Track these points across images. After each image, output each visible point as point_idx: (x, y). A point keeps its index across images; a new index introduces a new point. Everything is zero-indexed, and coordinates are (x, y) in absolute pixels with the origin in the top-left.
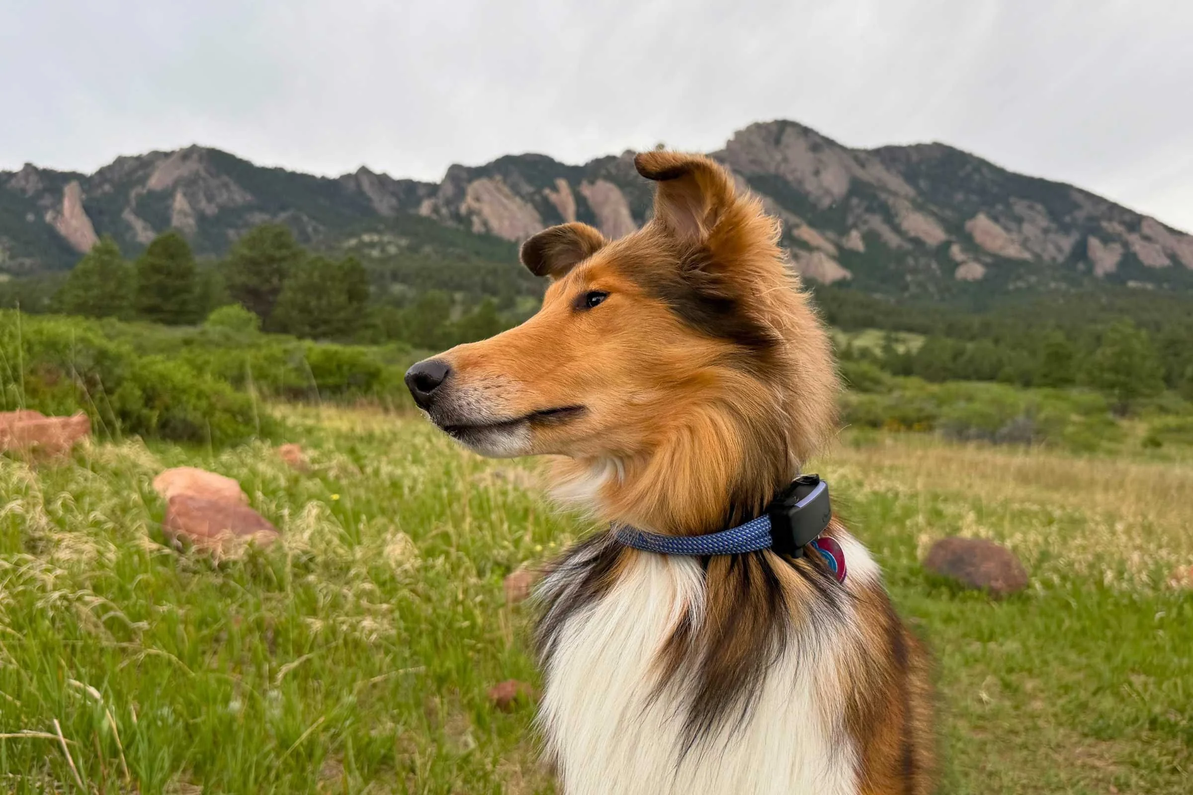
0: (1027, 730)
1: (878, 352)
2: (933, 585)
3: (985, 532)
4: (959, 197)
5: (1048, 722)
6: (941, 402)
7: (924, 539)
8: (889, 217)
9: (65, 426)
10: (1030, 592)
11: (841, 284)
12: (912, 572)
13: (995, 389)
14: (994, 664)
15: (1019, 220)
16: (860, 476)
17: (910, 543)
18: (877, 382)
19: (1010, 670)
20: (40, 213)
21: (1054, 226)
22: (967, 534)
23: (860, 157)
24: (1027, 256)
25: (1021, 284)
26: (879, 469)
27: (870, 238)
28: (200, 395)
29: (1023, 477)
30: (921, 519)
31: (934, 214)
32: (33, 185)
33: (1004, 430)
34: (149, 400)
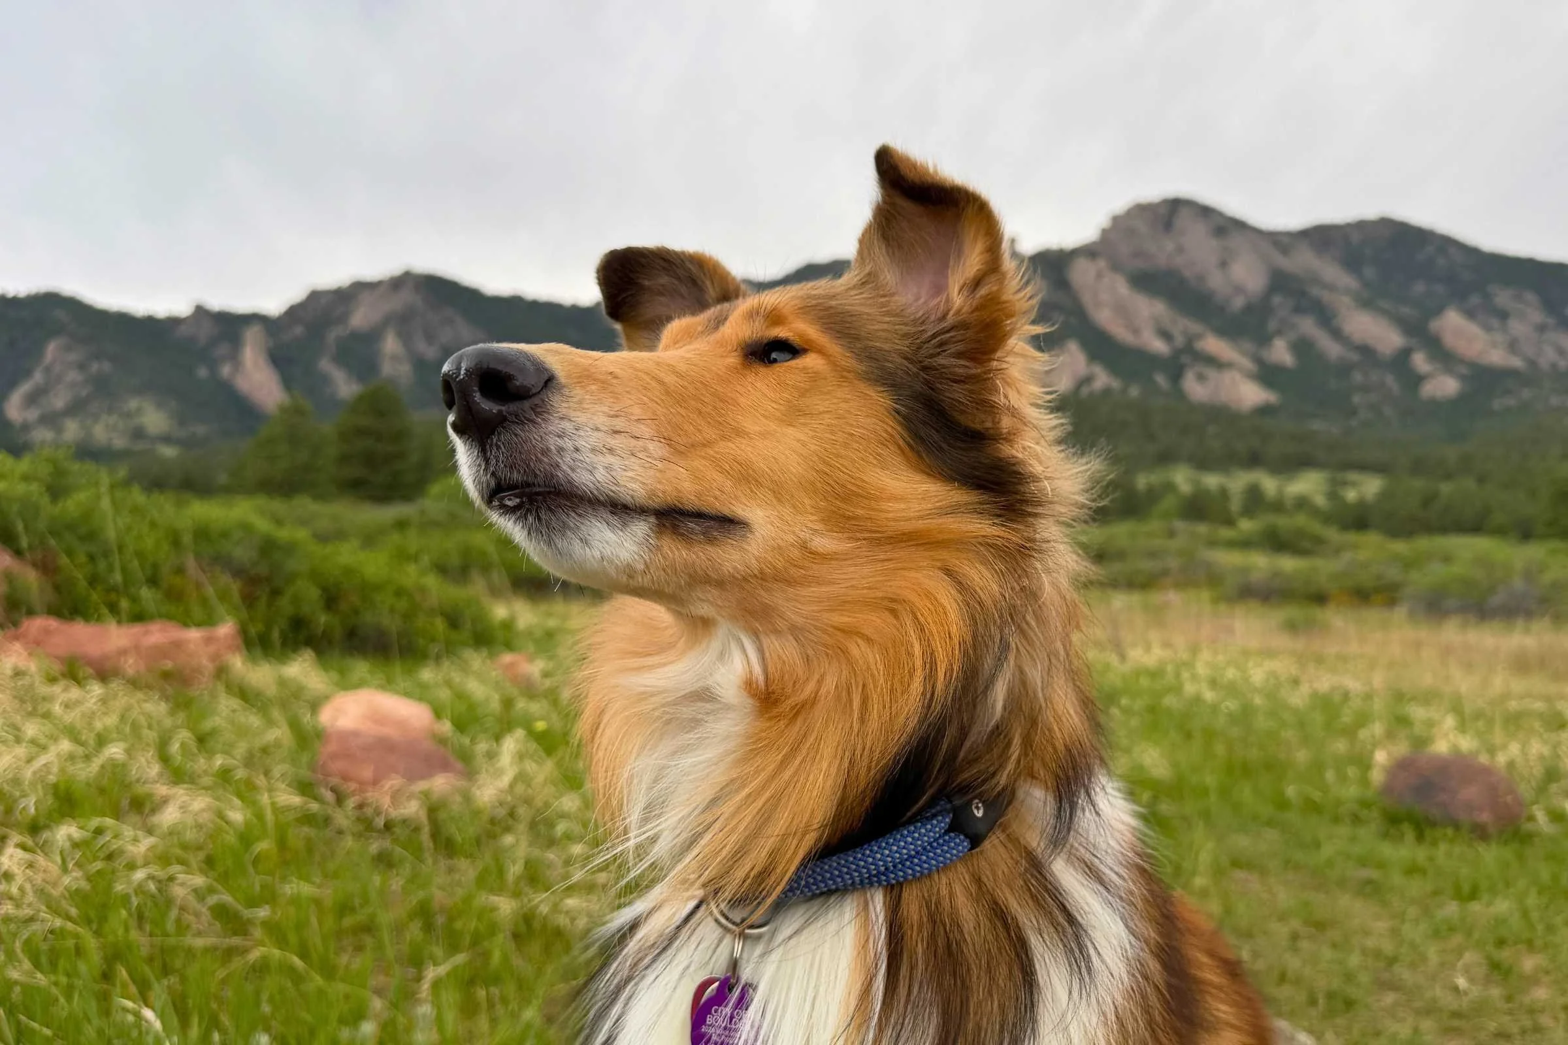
0: (1524, 1032)
1: (1320, 501)
2: (1394, 821)
3: (1466, 744)
4: (1419, 288)
5: (1556, 1018)
6: (1409, 564)
7: (1381, 757)
8: (1326, 318)
9: (209, 640)
10: (1528, 826)
11: (1264, 411)
12: (1365, 804)
13: (1481, 544)
14: (1476, 935)
15: (1503, 315)
16: (1294, 670)
17: (1364, 764)
18: (1319, 541)
19: (1501, 943)
20: (213, 365)
21: (1551, 321)
22: (1441, 747)
23: (1282, 241)
24: (1516, 362)
25: (1511, 402)
26: (1320, 660)
27: (1303, 347)
28: (400, 592)
29: (1522, 664)
30: (1378, 729)
31: (1384, 312)
32: (205, 332)
33: (1496, 600)
34: (331, 600)
